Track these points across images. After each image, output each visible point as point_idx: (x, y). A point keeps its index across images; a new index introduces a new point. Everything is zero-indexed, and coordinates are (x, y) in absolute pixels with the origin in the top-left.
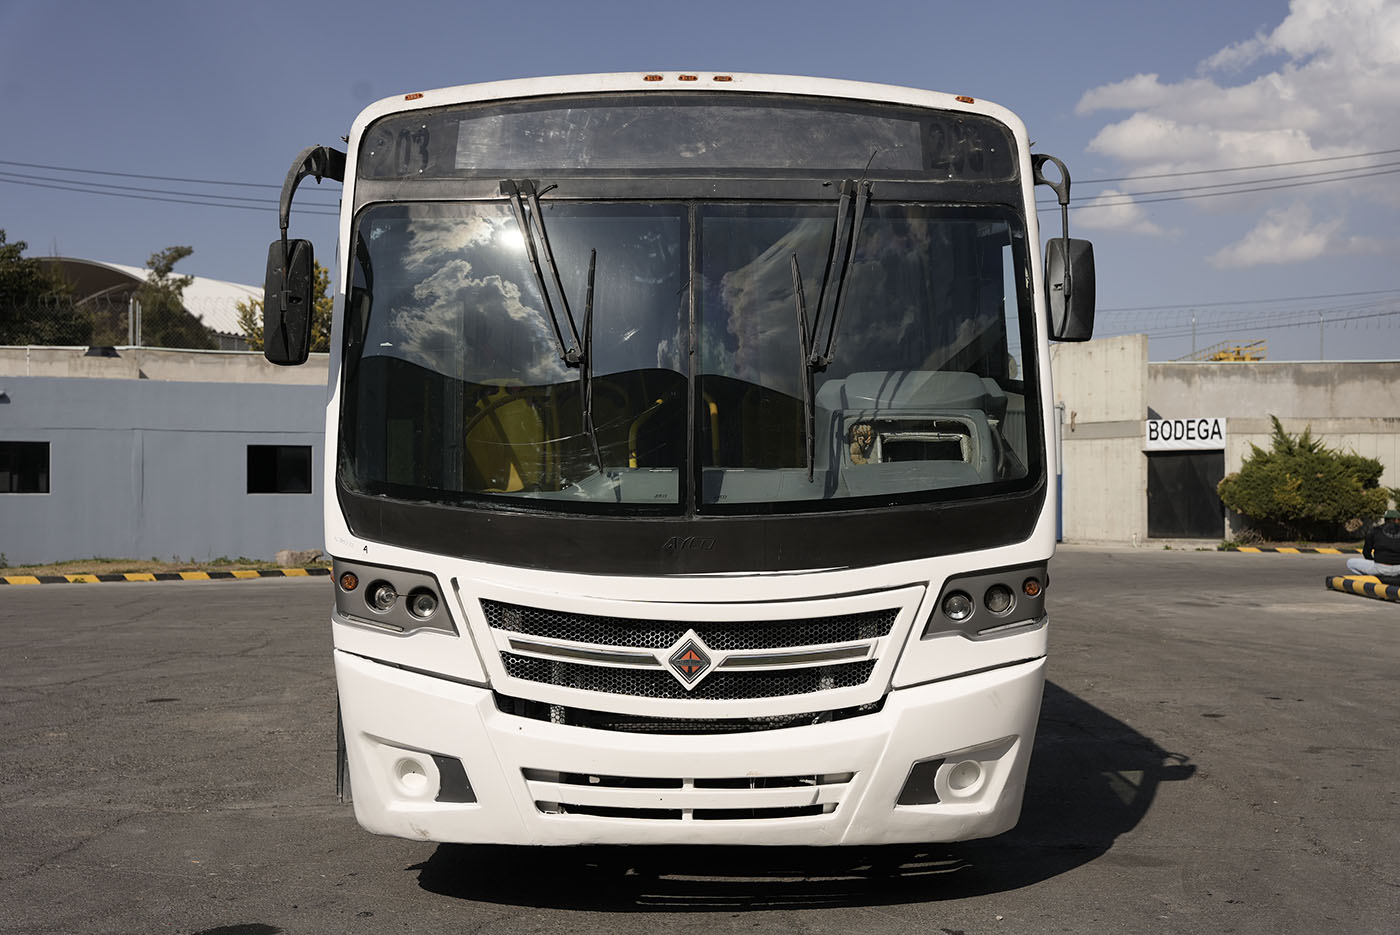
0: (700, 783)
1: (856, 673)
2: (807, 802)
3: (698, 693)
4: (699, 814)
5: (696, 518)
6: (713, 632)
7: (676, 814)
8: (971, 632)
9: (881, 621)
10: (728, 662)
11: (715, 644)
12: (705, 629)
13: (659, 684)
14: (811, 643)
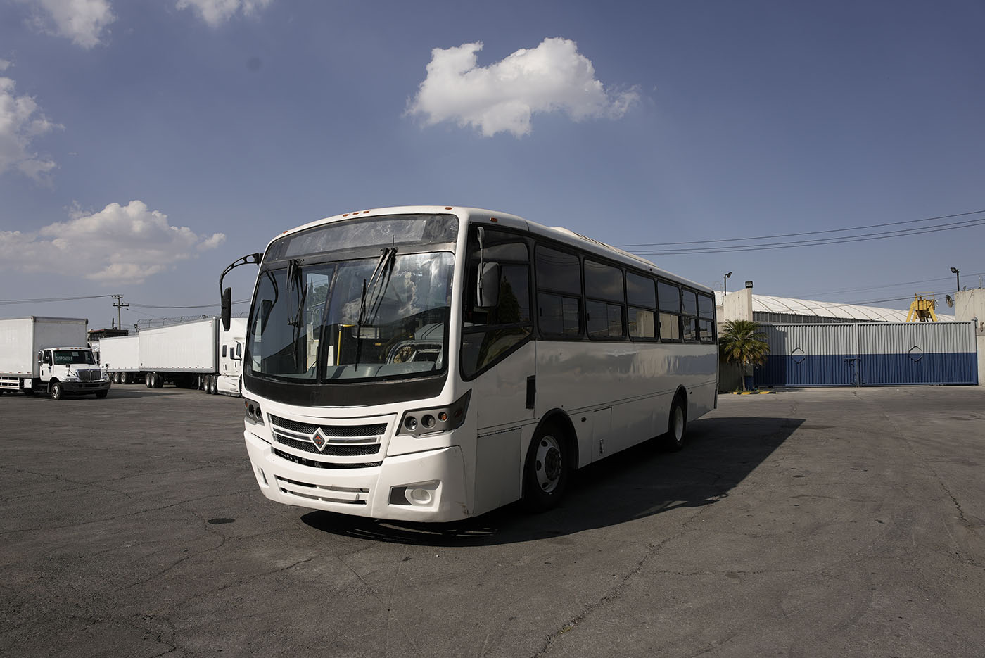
0: (322, 487)
1: (374, 449)
2: (354, 499)
3: (323, 452)
4: (324, 499)
5: (320, 385)
6: (328, 429)
7: (316, 498)
8: (418, 434)
9: (381, 428)
10: (330, 441)
11: (327, 434)
12: (324, 428)
13: (309, 447)
14: (357, 435)
